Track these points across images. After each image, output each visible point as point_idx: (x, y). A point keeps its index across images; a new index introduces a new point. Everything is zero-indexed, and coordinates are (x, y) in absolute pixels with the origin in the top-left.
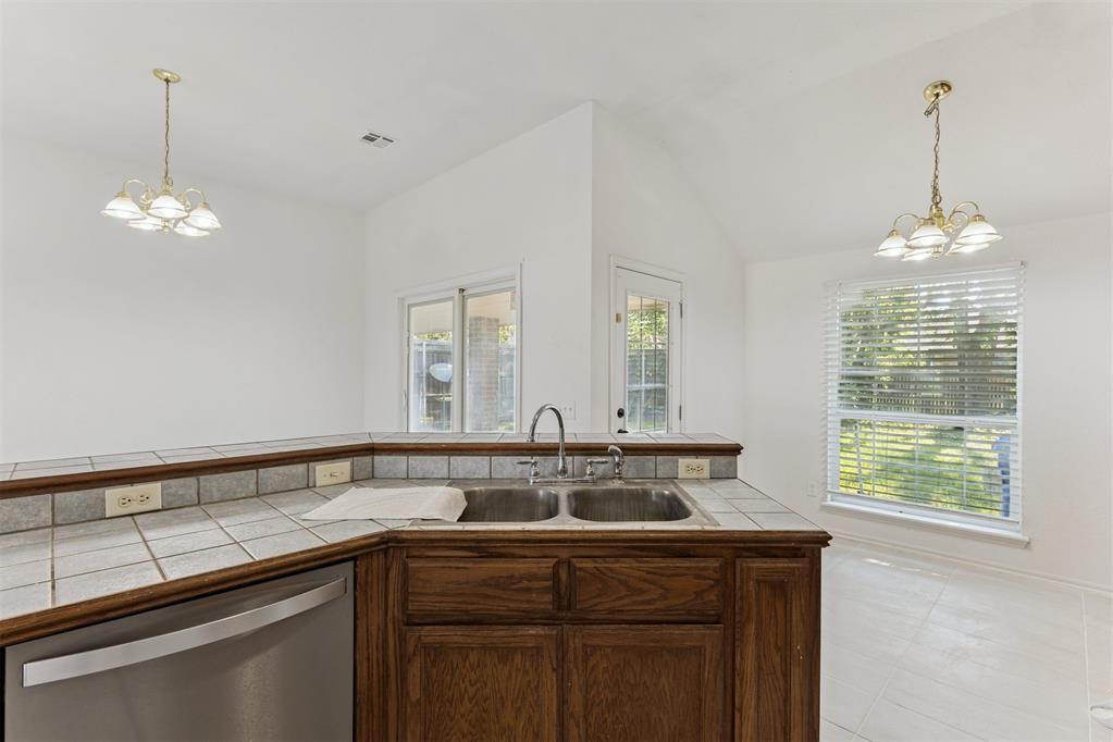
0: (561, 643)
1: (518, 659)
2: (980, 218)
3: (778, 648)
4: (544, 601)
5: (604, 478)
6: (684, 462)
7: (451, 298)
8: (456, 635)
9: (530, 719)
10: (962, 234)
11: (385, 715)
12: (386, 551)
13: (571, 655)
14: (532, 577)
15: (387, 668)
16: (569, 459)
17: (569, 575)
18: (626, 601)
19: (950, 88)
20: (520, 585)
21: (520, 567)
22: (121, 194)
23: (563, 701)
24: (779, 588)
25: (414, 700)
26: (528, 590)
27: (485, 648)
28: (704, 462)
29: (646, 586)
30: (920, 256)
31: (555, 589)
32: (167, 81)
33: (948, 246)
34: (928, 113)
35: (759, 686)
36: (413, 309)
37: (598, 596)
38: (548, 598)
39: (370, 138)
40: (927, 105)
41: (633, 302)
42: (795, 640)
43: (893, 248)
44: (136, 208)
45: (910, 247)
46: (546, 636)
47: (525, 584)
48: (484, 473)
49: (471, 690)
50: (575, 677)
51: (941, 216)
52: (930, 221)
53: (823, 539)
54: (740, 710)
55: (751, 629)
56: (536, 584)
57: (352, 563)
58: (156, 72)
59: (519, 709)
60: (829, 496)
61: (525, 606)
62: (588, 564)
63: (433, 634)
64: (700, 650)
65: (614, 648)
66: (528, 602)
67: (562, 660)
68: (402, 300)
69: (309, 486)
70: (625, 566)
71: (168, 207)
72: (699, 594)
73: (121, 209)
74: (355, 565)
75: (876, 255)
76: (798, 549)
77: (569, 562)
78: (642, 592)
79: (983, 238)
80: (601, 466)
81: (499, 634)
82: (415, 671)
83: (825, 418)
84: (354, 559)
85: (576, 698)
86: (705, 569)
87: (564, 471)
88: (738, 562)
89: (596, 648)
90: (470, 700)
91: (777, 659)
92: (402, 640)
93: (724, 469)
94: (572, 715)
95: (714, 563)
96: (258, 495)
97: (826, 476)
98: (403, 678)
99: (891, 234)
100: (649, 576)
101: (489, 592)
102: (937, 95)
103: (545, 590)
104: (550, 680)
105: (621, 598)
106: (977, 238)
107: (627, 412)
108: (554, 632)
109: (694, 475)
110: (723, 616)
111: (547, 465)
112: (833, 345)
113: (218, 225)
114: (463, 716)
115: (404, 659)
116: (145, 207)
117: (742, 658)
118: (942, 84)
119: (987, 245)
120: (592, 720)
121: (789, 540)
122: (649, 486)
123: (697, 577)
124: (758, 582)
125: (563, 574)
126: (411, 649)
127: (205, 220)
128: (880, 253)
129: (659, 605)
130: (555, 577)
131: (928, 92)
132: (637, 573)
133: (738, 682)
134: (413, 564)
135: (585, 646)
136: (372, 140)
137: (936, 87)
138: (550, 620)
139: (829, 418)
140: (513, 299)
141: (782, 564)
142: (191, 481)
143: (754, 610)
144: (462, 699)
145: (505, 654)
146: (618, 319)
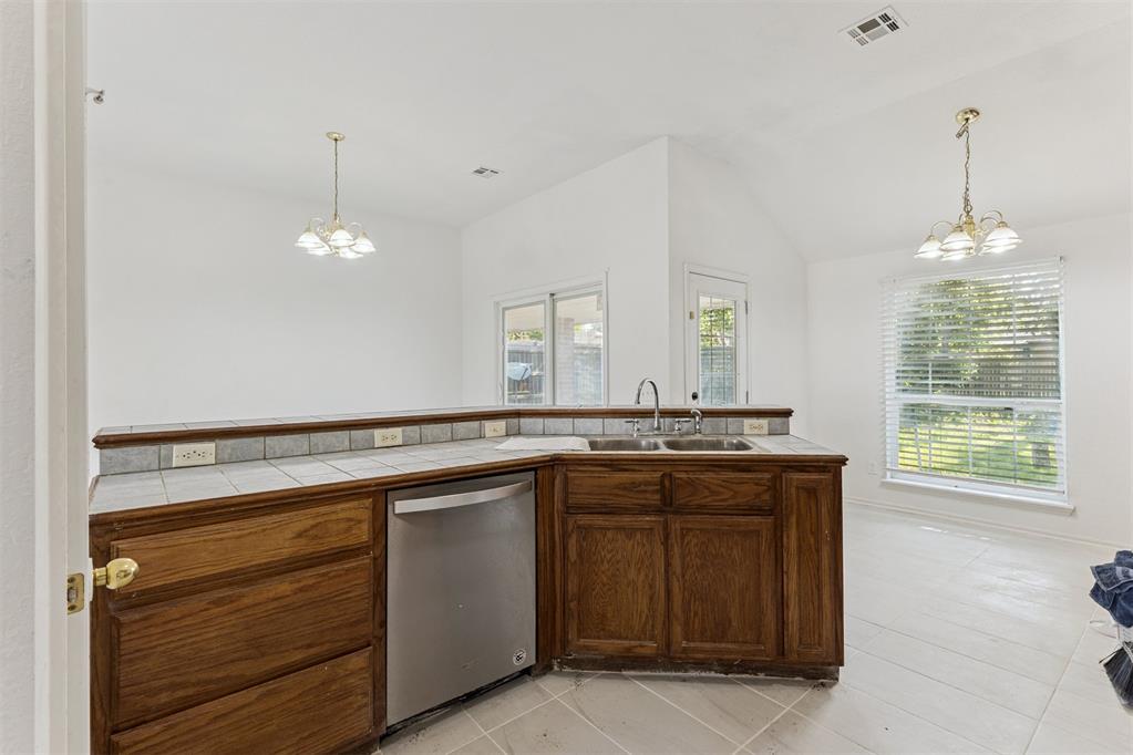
0: (666, 527)
1: (638, 536)
2: (1003, 224)
3: (812, 533)
4: (655, 499)
5: (688, 434)
6: (748, 422)
7: (544, 302)
8: (599, 520)
9: (647, 576)
10: (989, 239)
11: (553, 571)
12: (552, 466)
13: (673, 535)
14: (648, 483)
15: (554, 542)
16: (662, 420)
17: (671, 482)
18: (708, 500)
19: (978, 114)
20: (639, 489)
21: (639, 477)
22: (308, 230)
23: (668, 564)
24: (811, 492)
25: (573, 560)
26: (645, 491)
27: (618, 529)
28: (764, 422)
29: (721, 490)
30: (958, 257)
31: (662, 490)
32: (336, 140)
33: (978, 249)
34: (959, 135)
35: (799, 558)
36: (507, 312)
37: (690, 496)
38: (658, 497)
39: (480, 172)
40: (958, 128)
41: (705, 302)
42: (824, 526)
43: (930, 251)
44: (317, 239)
45: (943, 250)
46: (655, 521)
47: (643, 488)
48: (600, 431)
49: (609, 556)
50: (676, 548)
51: (972, 223)
52: (960, 229)
53: (843, 461)
54: (787, 573)
55: (793, 519)
56: (651, 488)
57: (533, 473)
58: (328, 134)
59: (639, 569)
60: (889, 474)
61: (643, 502)
62: (683, 476)
63: (584, 520)
64: (758, 533)
65: (701, 530)
66: (646, 499)
67: (667, 537)
68: (497, 304)
69: (482, 436)
70: (708, 476)
71: (341, 237)
72: (758, 495)
73: (309, 242)
74: (536, 474)
75: (916, 256)
76: (826, 467)
77: (671, 475)
78: (718, 493)
79: (1008, 241)
80: (685, 424)
81: (626, 520)
82: (573, 542)
83: (884, 403)
84: (535, 469)
85: (677, 563)
86: (762, 479)
87: (659, 428)
88: (784, 475)
89: (689, 530)
90: (608, 562)
91: (812, 541)
92: (564, 523)
93: (779, 427)
94: (674, 573)
95: (767, 476)
96: (453, 440)
97: (885, 455)
98: (565, 549)
99: (928, 239)
100: (723, 484)
101: (621, 493)
102: (967, 119)
103: (656, 492)
104: (659, 550)
105: (706, 497)
106: (1002, 242)
107: (700, 395)
108: (662, 519)
109: (756, 431)
110: (774, 510)
111: (645, 424)
112: (890, 336)
113: (373, 249)
114: (603, 572)
115: (565, 536)
116: (325, 240)
117: (788, 538)
118: (971, 111)
119: (1014, 246)
120: (687, 577)
121: (818, 461)
122: (721, 438)
123: (757, 484)
124: (797, 488)
125: (667, 483)
126: (570, 528)
127: (365, 246)
128: (921, 255)
129: (731, 502)
130: (662, 483)
131: (959, 117)
132: (715, 482)
133: (785, 555)
134: (571, 475)
135: (682, 529)
136: (481, 173)
137: (966, 113)
138: (659, 511)
139: (887, 403)
140: (599, 301)
141: (814, 476)
142: (416, 428)
143: (795, 507)
144: (602, 562)
145: (630, 532)
146: (691, 316)
